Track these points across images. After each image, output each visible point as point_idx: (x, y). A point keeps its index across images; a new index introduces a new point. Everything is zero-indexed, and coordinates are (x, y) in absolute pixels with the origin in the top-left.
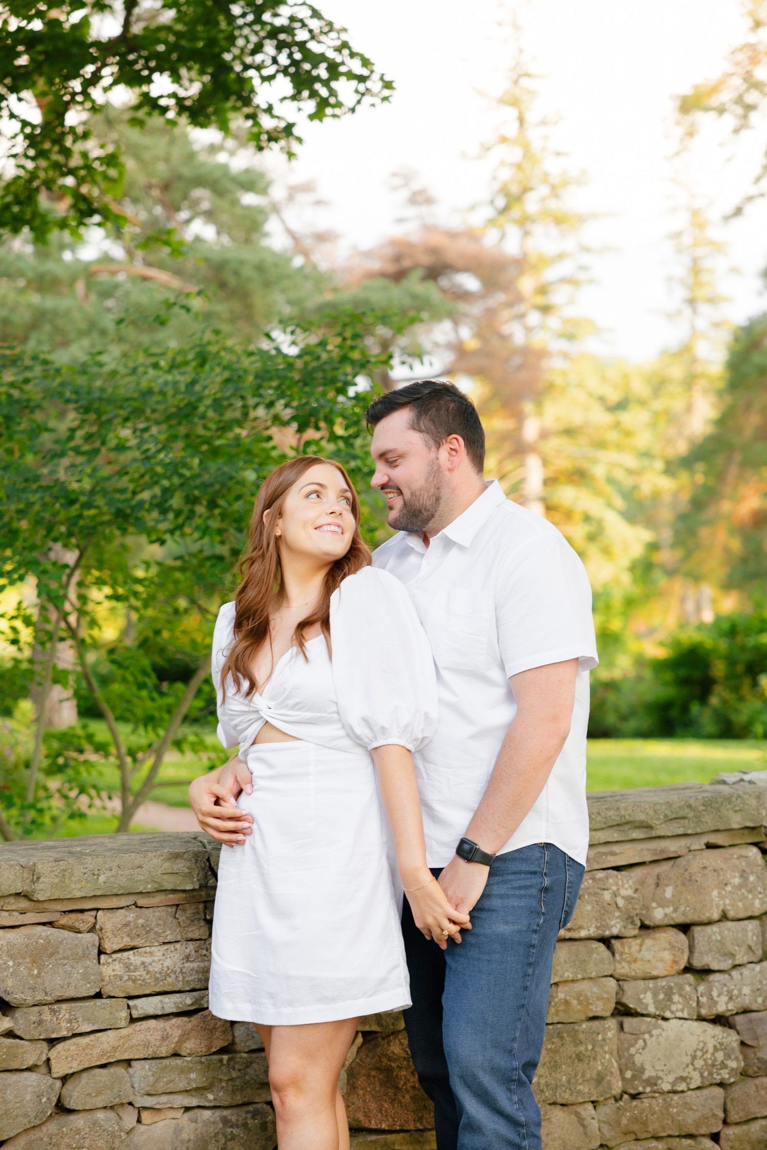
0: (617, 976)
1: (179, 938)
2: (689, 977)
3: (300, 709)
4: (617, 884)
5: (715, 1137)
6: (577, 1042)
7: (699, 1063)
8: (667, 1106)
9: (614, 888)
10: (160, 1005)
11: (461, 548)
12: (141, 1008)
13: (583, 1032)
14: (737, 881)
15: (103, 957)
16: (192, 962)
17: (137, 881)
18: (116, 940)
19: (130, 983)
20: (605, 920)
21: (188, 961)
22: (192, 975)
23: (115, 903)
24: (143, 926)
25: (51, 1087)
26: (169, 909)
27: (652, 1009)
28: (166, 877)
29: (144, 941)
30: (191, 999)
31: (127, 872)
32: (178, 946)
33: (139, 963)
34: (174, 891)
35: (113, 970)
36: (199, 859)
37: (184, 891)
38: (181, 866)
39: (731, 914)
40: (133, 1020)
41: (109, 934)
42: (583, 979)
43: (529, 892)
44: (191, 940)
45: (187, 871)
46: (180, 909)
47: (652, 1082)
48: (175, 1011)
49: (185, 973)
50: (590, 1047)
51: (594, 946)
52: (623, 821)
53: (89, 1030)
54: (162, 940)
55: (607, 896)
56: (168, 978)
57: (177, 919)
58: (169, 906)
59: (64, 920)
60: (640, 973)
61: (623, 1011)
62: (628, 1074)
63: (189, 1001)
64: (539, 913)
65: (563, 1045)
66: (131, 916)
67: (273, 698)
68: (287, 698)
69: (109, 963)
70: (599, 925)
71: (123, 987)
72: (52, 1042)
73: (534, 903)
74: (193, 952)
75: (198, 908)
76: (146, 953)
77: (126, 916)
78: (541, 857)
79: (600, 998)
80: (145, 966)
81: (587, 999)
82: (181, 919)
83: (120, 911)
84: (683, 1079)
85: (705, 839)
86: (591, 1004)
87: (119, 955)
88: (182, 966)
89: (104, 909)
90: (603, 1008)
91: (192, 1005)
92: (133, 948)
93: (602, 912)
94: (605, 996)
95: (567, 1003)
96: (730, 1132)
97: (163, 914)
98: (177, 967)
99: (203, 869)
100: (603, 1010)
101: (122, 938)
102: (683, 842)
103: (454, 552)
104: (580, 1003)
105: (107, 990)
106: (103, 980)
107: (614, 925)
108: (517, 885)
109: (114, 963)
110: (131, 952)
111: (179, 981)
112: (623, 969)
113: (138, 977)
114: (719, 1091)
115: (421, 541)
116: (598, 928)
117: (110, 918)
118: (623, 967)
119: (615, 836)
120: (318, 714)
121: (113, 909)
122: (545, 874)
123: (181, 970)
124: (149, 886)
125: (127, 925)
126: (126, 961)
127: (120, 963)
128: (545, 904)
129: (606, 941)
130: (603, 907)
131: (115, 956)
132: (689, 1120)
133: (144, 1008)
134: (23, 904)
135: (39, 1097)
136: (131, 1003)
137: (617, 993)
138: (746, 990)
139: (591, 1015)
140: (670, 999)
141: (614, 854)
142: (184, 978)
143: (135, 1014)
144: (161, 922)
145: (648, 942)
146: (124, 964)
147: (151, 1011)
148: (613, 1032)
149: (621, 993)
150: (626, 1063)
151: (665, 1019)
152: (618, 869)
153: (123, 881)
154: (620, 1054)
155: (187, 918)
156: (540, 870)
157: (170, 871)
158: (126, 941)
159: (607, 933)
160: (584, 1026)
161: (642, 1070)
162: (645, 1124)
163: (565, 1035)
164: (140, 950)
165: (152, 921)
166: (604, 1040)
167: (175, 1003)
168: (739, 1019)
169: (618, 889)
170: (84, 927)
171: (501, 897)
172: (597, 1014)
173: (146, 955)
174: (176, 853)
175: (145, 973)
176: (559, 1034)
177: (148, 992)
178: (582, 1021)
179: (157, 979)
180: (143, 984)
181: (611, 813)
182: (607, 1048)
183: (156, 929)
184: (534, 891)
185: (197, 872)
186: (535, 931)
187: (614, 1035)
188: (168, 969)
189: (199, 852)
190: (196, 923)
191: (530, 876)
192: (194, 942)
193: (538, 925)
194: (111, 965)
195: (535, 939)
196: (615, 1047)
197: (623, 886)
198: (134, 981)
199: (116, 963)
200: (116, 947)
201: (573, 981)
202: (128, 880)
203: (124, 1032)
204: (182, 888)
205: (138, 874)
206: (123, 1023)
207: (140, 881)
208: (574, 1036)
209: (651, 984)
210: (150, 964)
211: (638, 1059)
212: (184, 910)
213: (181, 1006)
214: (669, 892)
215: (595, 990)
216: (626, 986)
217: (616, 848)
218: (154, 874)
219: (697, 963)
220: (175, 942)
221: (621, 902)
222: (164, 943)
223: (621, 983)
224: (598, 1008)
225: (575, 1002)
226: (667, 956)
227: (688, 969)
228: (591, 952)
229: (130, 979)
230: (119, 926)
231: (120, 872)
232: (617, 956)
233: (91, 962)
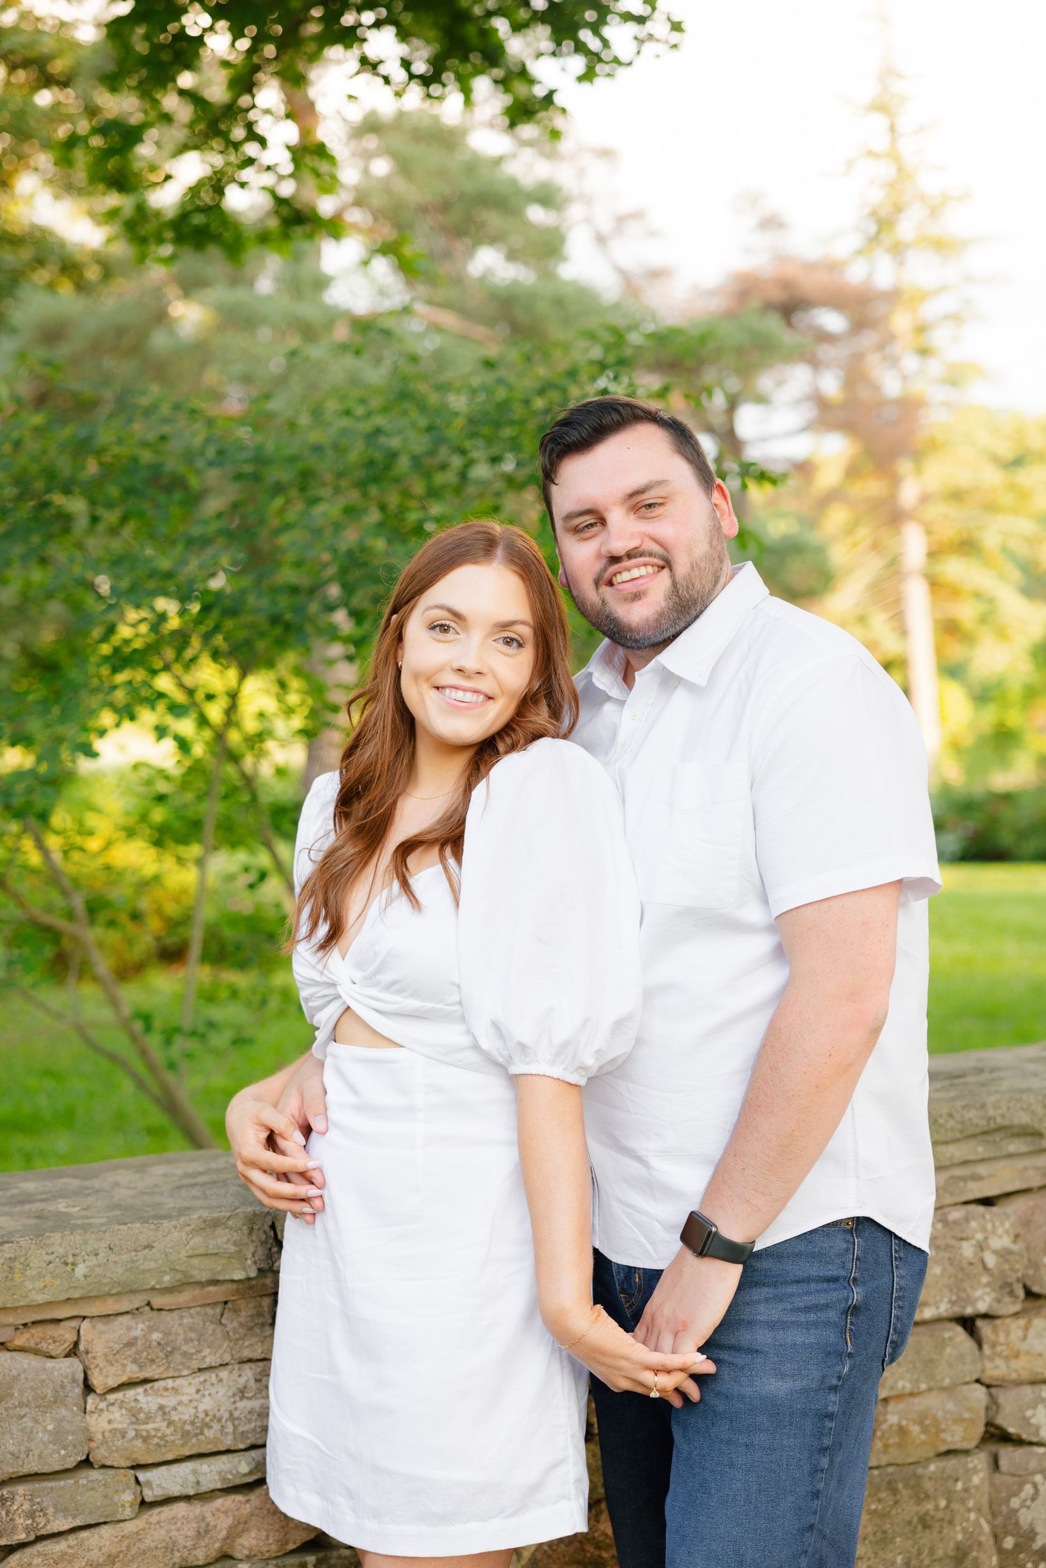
0: (987, 1381)
1: (227, 1358)
3: (399, 992)
4: (984, 1230)
6: (921, 1496)
9: (979, 1236)
10: (191, 1478)
11: (692, 687)
12: (159, 1486)
13: (930, 1478)
15: (91, 1400)
16: (249, 1399)
17: (144, 1272)
18: (112, 1370)
19: (139, 1443)
20: (964, 1290)
21: (242, 1398)
22: (250, 1421)
23: (110, 1306)
24: (159, 1344)
26: (210, 1311)
27: (1045, 1434)
28: (195, 1261)
29: (162, 1369)
30: (249, 1464)
31: (124, 1257)
32: (224, 1374)
33: (154, 1407)
34: (215, 1282)
35: (110, 1422)
36: (256, 1227)
37: (233, 1281)
38: (222, 1239)
40: (144, 1505)
41: (100, 1361)
42: (930, 1390)
43: (823, 1316)
44: (250, 1360)
45: (232, 1249)
46: (229, 1309)
48: (219, 1486)
49: (239, 1418)
50: (943, 1503)
51: (947, 1335)
52: (992, 1126)
53: (66, 1527)
54: (195, 1364)
55: (968, 1250)
56: (206, 1431)
57: (225, 1326)
58: (209, 1304)
59: (20, 1341)
60: (1025, 1375)
61: (996, 1436)
62: (1009, 1543)
63: (244, 1468)
64: (841, 1355)
65: (896, 1502)
66: (138, 1328)
67: (360, 965)
68: (379, 971)
69: (102, 1410)
70: (954, 1298)
71: (126, 1449)
73: (832, 1336)
74: (252, 1383)
75: (260, 1306)
76: (166, 1389)
77: (129, 1329)
78: (847, 1250)
79: (959, 1420)
80: (164, 1413)
81: (936, 1422)
82: (230, 1327)
83: (120, 1318)
86: (943, 1431)
87: (119, 1395)
88: (232, 1407)
89: (93, 1317)
90: (964, 1435)
91: (251, 1473)
92: (146, 1381)
93: (960, 1276)
94: (967, 1415)
95: (902, 1431)
97: (198, 1320)
98: (222, 1409)
99: (263, 1243)
100: (964, 1439)
101: (124, 1366)
103: (680, 695)
104: (925, 1430)
105: (99, 1455)
106: (91, 1440)
107: (981, 1298)
108: (801, 1305)
109: (111, 1408)
110: (140, 1390)
111: (227, 1434)
112: (996, 1369)
113: (153, 1433)
115: (620, 678)
116: (953, 1303)
117: (102, 1332)
118: (997, 1367)
119: (977, 1151)
120: (429, 1005)
121: (109, 1315)
122: (855, 1280)
123: (231, 1414)
124: (167, 1278)
125: (130, 1344)
126: (133, 1404)
127: (121, 1408)
128: (854, 1336)
129: (968, 1324)
130: (962, 1269)
131: (111, 1397)
133: (164, 1485)
136: (142, 1476)
137: (987, 1409)
139: (943, 1448)
141: (977, 1178)
142: (235, 1427)
143: (149, 1496)
144: (193, 1335)
145: (1039, 1322)
146: (129, 1410)
147: (176, 1490)
148: (981, 1475)
149: (994, 1407)
150: (1005, 1524)
152: (987, 1202)
153: (118, 1273)
154: (993, 1509)
155: (241, 1325)
156: (843, 1273)
157: (202, 1251)
158: (133, 1372)
159: (969, 1311)
160: (932, 1467)
161: (1032, 1535)
163: (900, 1486)
164: (156, 1385)
165: (177, 1334)
166: (966, 1490)
167: (219, 1473)
169: (986, 1238)
170: (58, 1348)
171: (772, 1326)
172: (953, 1447)
173: (165, 1394)
174: (214, 1219)
175: (164, 1424)
176: (889, 1483)
177: (170, 1457)
178: (928, 1460)
179: (186, 1434)
180: (162, 1443)
181: (972, 1114)
182: (971, 1504)
183: (185, 1348)
184: (833, 1315)
185: (252, 1249)
186: (834, 1389)
187: (982, 1479)
188: (207, 1415)
189: (255, 1215)
190: (258, 1331)
191: (825, 1285)
192: (253, 1365)
193: (839, 1378)
194: (105, 1413)
195: (835, 1403)
196: (985, 1500)
197: (994, 1232)
198: (145, 1439)
199: (114, 1409)
200: (113, 1382)
201: (912, 1394)
202: (127, 1270)
203: (130, 1527)
204: (227, 1277)
205: (145, 1258)
206: (128, 1513)
207: (150, 1270)
208: (915, 1485)
210: (175, 1409)
211: (1025, 1517)
212: (236, 1311)
213: (230, 1477)
215: (950, 1406)
216: (1003, 1397)
217: (982, 1169)
218: (173, 1257)
220: (221, 1365)
221: (991, 1260)
222: (200, 1370)
223: (993, 1390)
224: (956, 1437)
225: (915, 1429)
228: (941, 1345)
229: (137, 1436)
230: (117, 1347)
231: (113, 1258)
232: (987, 1349)
233: (71, 1409)
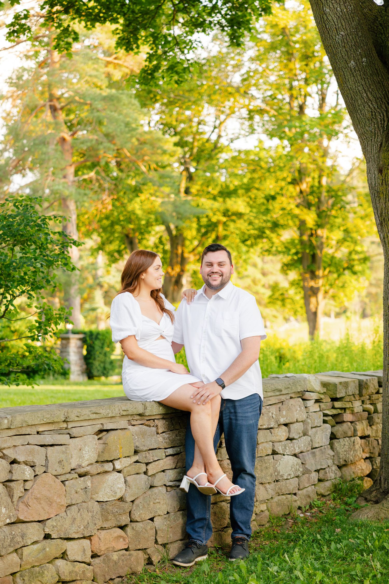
0: (272, 441)
2: (289, 441)
5: (295, 494)
6: (266, 463)
7: (293, 469)
8: (286, 484)
9: (271, 411)
11: (223, 299)
12: (168, 452)
14: (299, 409)
15: (158, 435)
18: (161, 429)
19: (165, 444)
20: (270, 422)
21: (177, 436)
22: (178, 441)
23: (159, 417)
25: (148, 479)
26: (171, 419)
27: (281, 452)
35: (160, 440)
39: (299, 420)
40: (166, 456)
41: (160, 427)
42: (266, 442)
47: (282, 476)
48: (176, 453)
49: (176, 440)
50: (268, 465)
52: (276, 389)
53: (157, 459)
54: (170, 429)
55: (270, 414)
56: (174, 442)
59: (147, 423)
60: (278, 440)
61: (274, 452)
62: (276, 474)
63: (178, 450)
65: (263, 464)
69: (159, 437)
71: (163, 445)
72: (147, 464)
74: (178, 434)
76: (168, 434)
79: (269, 448)
80: (168, 438)
82: (174, 423)
84: (290, 475)
85: (290, 395)
86: (267, 450)
89: (156, 419)
90: (270, 452)
91: (180, 451)
93: (269, 419)
95: (262, 450)
96: (300, 492)
98: (175, 438)
102: (285, 396)
104: (265, 450)
105: (159, 446)
107: (272, 424)
110: (164, 433)
111: (176, 443)
112: (274, 439)
113: (167, 442)
114: (297, 479)
116: (267, 425)
117: (159, 422)
119: (272, 394)
121: (159, 419)
126: (163, 436)
129: (270, 429)
132: (291, 488)
133: (170, 452)
134: (138, 417)
135: (146, 482)
136: (166, 450)
138: (302, 445)
140: (286, 448)
143: (167, 454)
145: (280, 429)
148: (272, 459)
149: (273, 446)
150: (276, 470)
151: (284, 455)
152: (271, 405)
154: (274, 466)
155: (176, 422)
158: (163, 430)
159: (270, 427)
160: (266, 458)
161: (279, 472)
162: (281, 490)
163: (263, 461)
166: (271, 462)
167: (175, 450)
168: (300, 455)
170: (152, 425)
172: (268, 454)
175: (169, 440)
177: (169, 447)
178: (266, 456)
179: (171, 442)
180: (169, 444)
181: (273, 386)
192: (177, 430)
196: (273, 464)
197: (273, 411)
199: (161, 437)
200: (161, 432)
201: (263, 443)
203: (165, 460)
206: (164, 457)
208: (265, 461)
209: (280, 443)
210: (170, 437)
211: (278, 468)
214: (284, 413)
215: (268, 445)
216: (276, 444)
217: (270, 398)
219: (291, 437)
220: (173, 430)
221: (274, 416)
222: (171, 431)
223: (274, 443)
226: (284, 434)
227: (288, 439)
228: (266, 433)
229: (165, 442)
230: (162, 424)
232: (273, 434)
233: (155, 437)
